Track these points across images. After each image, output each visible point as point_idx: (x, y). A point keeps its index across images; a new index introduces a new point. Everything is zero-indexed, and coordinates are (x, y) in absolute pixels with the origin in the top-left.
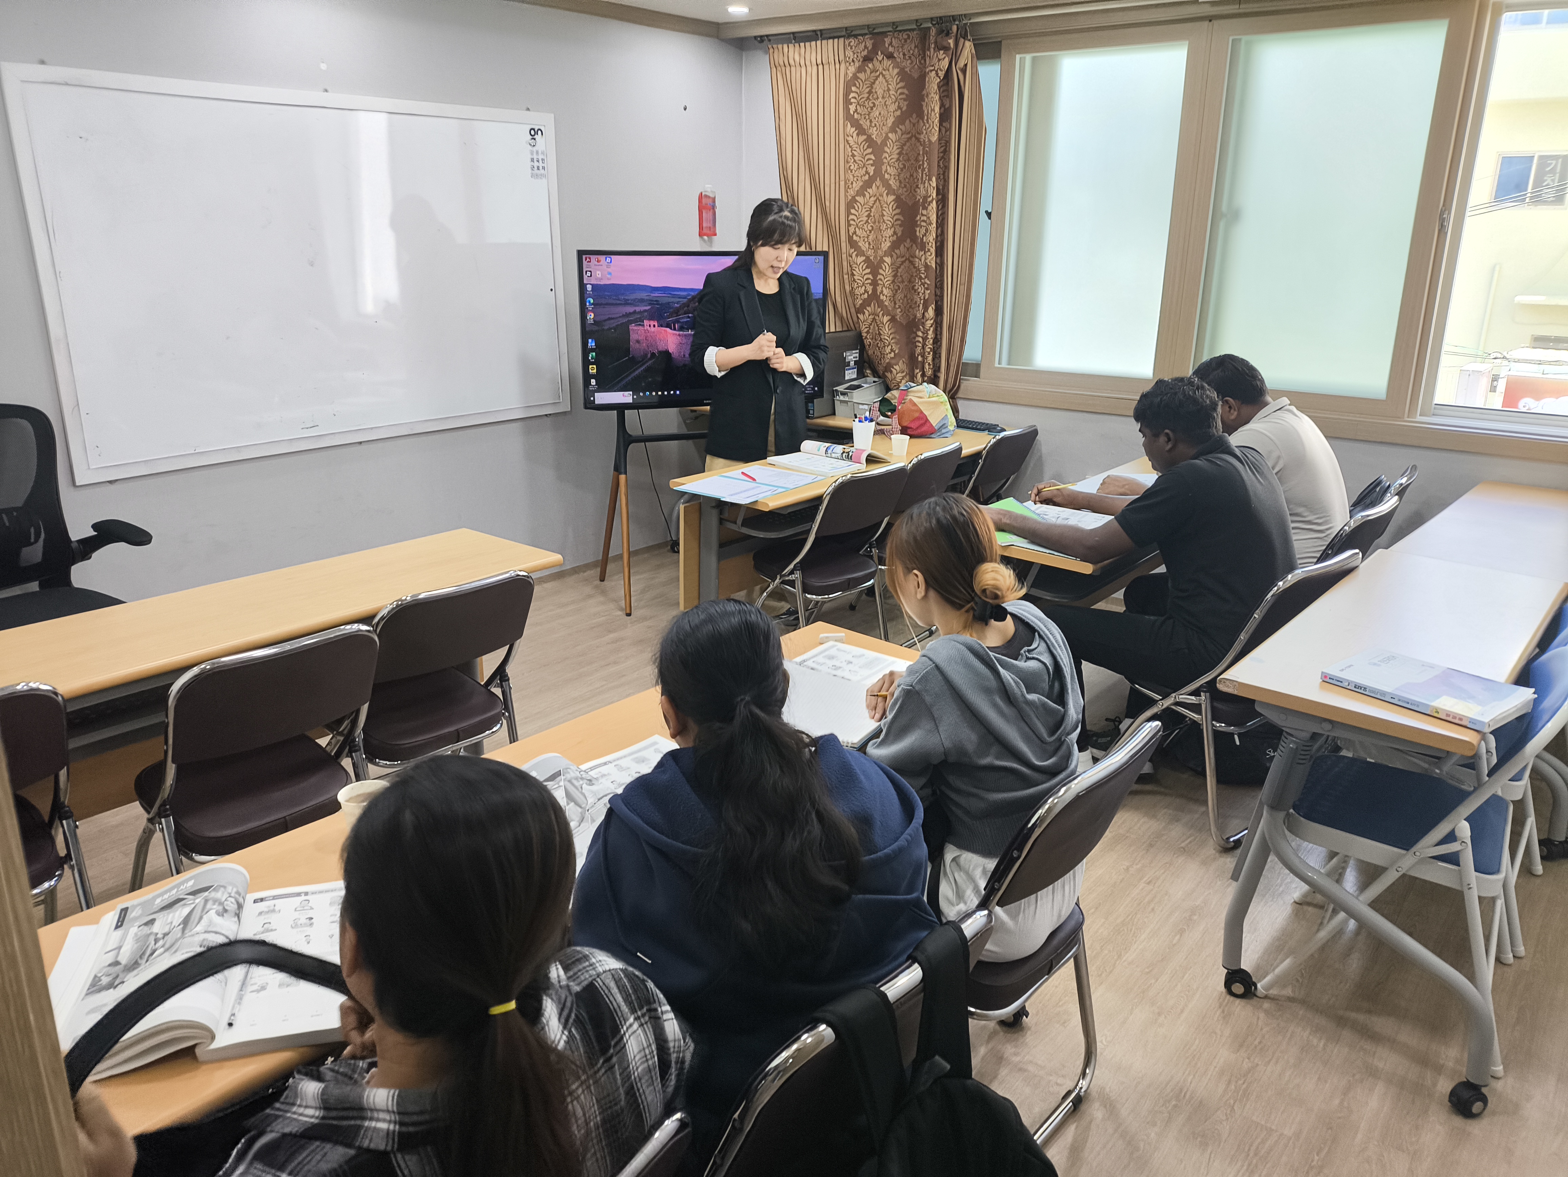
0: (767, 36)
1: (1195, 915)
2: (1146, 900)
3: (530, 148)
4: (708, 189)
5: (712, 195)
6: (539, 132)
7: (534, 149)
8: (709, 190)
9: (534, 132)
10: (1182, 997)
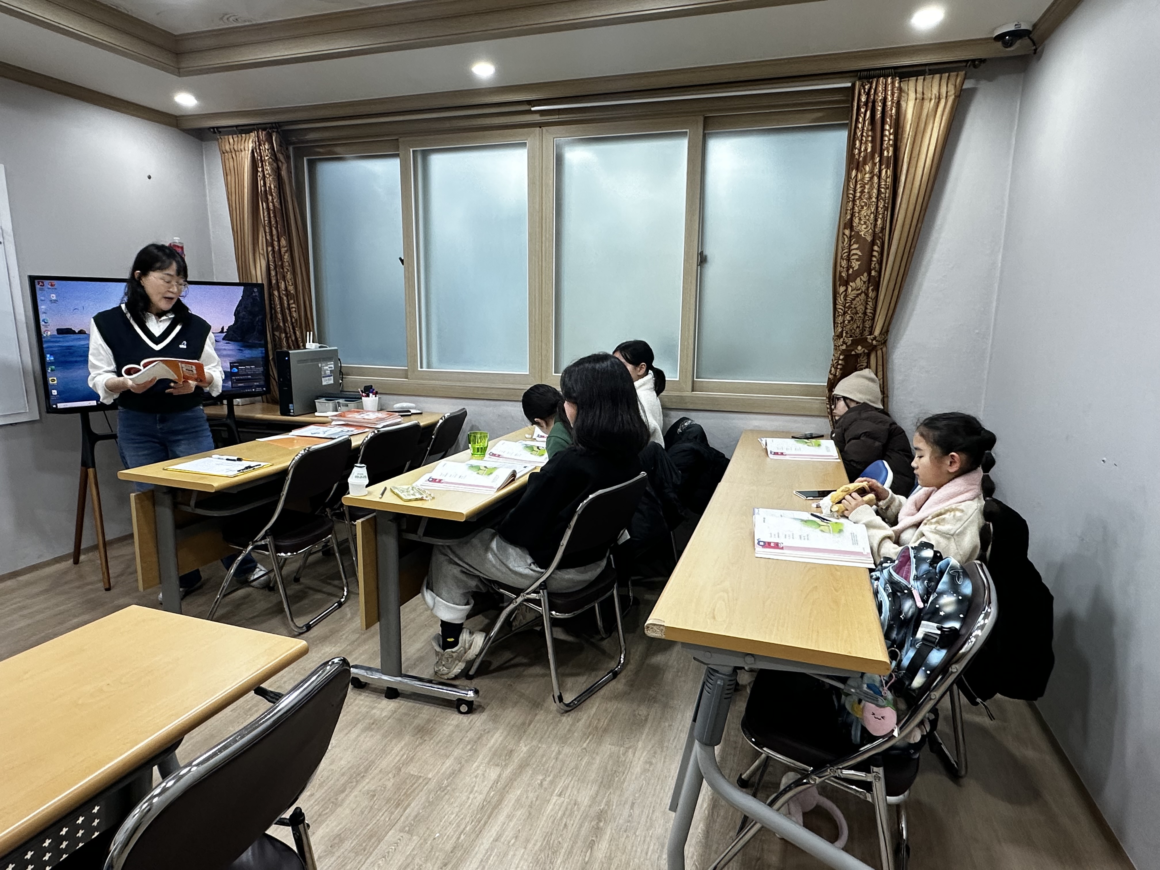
0: (217, 128)
8: (177, 241)
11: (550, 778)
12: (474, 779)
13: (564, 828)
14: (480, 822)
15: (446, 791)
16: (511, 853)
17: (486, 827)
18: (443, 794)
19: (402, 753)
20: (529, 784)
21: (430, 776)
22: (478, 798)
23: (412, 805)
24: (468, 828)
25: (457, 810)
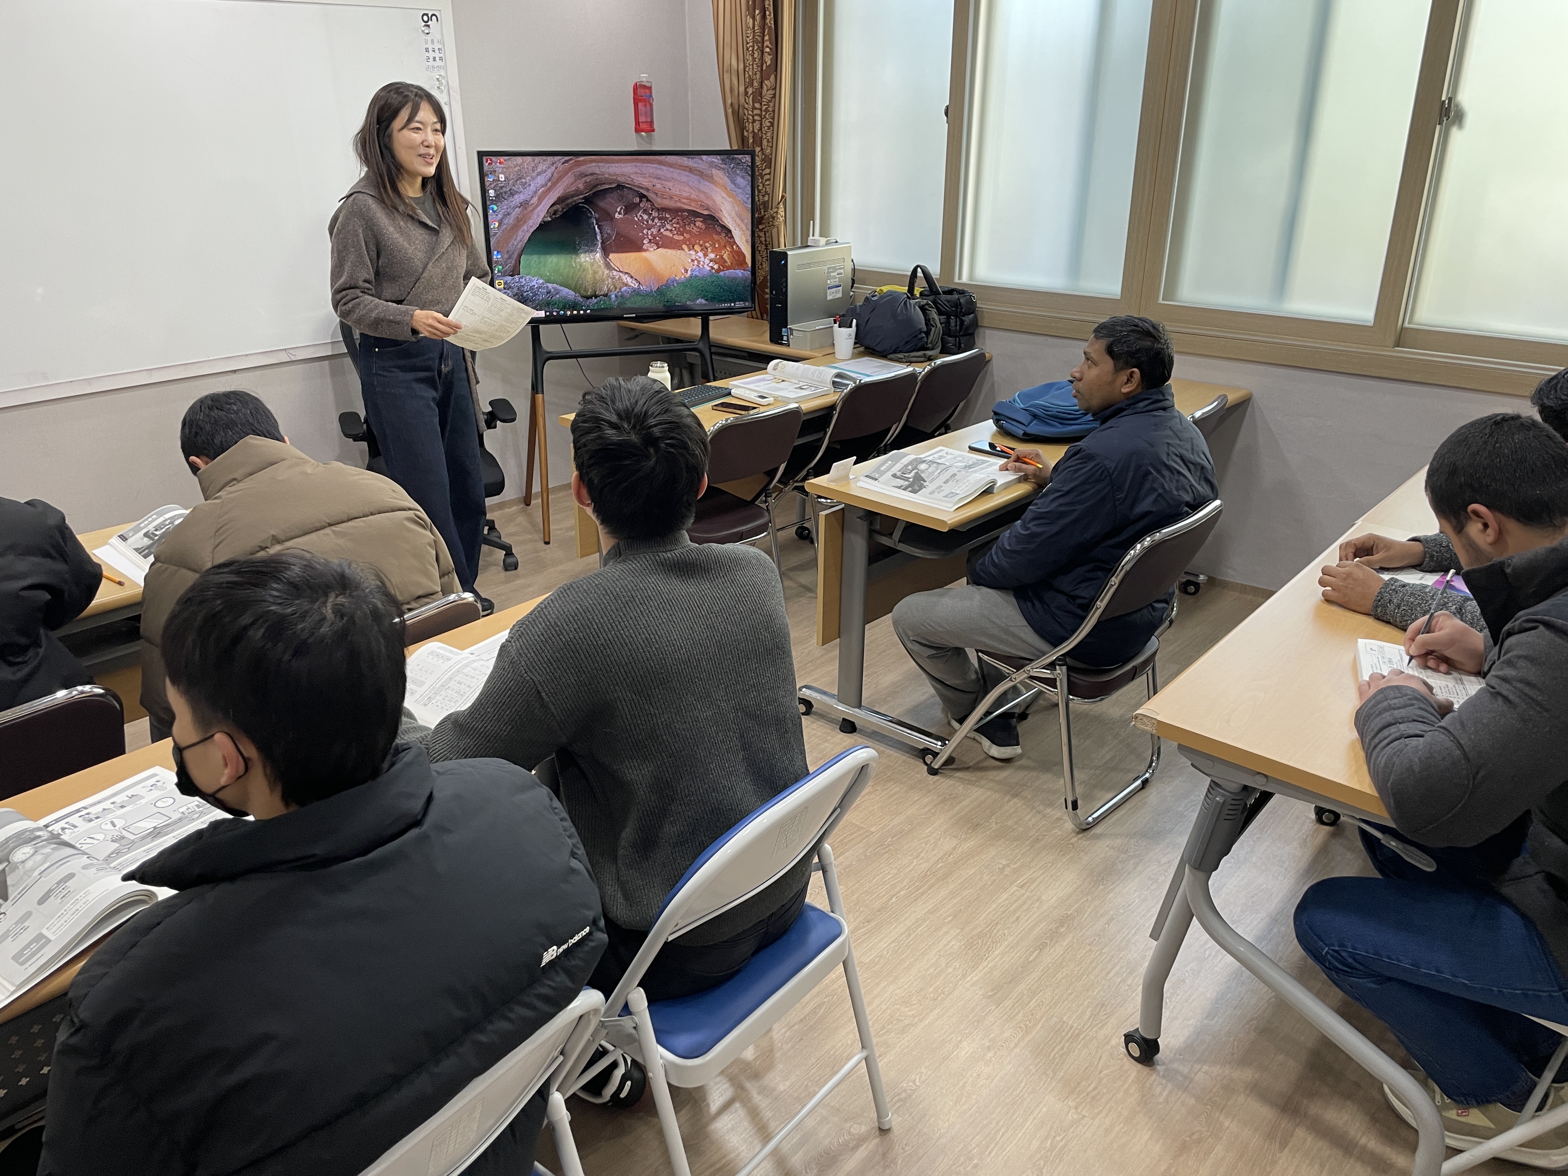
3: (424, 37)
5: (649, 85)
6: (434, 18)
7: (428, 37)
8: (644, 79)
9: (427, 18)
11: (1016, 865)
13: (1013, 922)
14: (917, 891)
17: (925, 895)
20: (988, 865)
22: (923, 866)
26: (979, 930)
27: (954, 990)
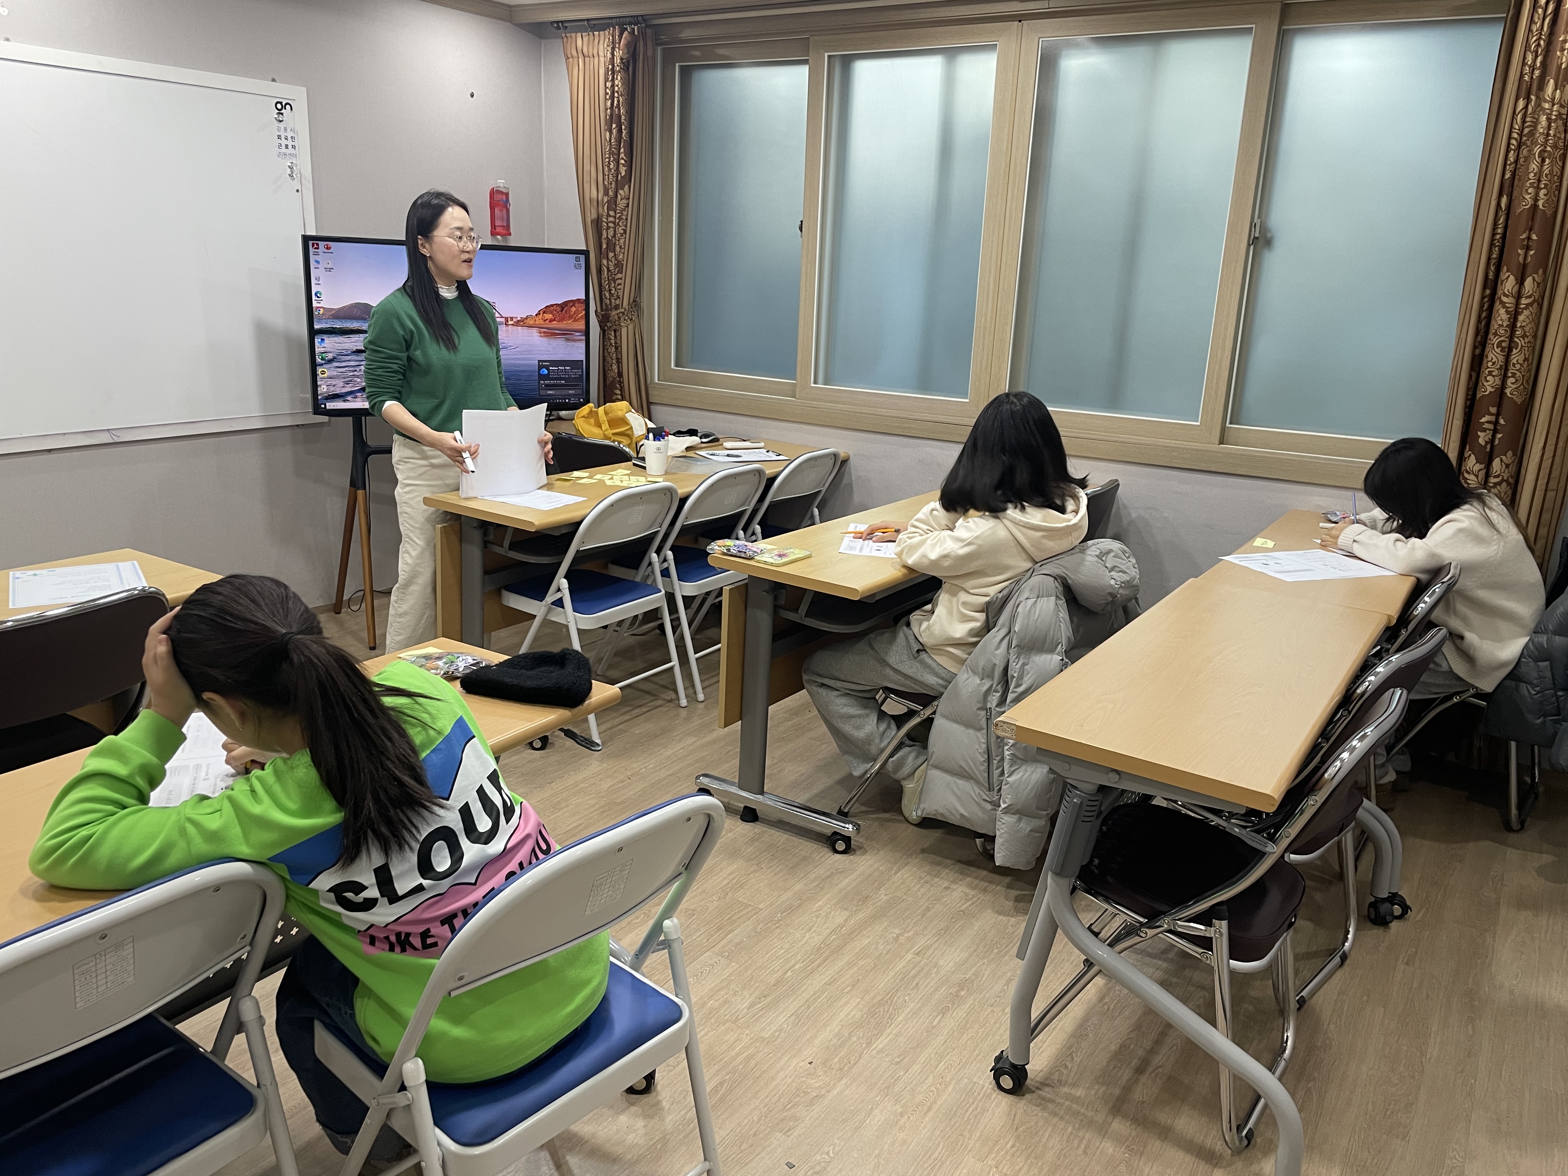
0: (562, 22)
1: (963, 990)
2: (911, 974)
3: (277, 124)
4: (501, 183)
5: (504, 191)
6: (288, 107)
7: (282, 125)
8: (501, 185)
9: (281, 107)
10: (932, 1091)
11: (909, 934)
12: (815, 919)
13: (914, 988)
14: (812, 963)
15: (777, 925)
16: (844, 1000)
17: (820, 968)
18: (774, 927)
19: (731, 877)
20: (882, 935)
21: (760, 906)
22: (816, 939)
23: (736, 932)
24: (797, 967)
25: (787, 946)
26: (880, 998)
27: (860, 1058)
